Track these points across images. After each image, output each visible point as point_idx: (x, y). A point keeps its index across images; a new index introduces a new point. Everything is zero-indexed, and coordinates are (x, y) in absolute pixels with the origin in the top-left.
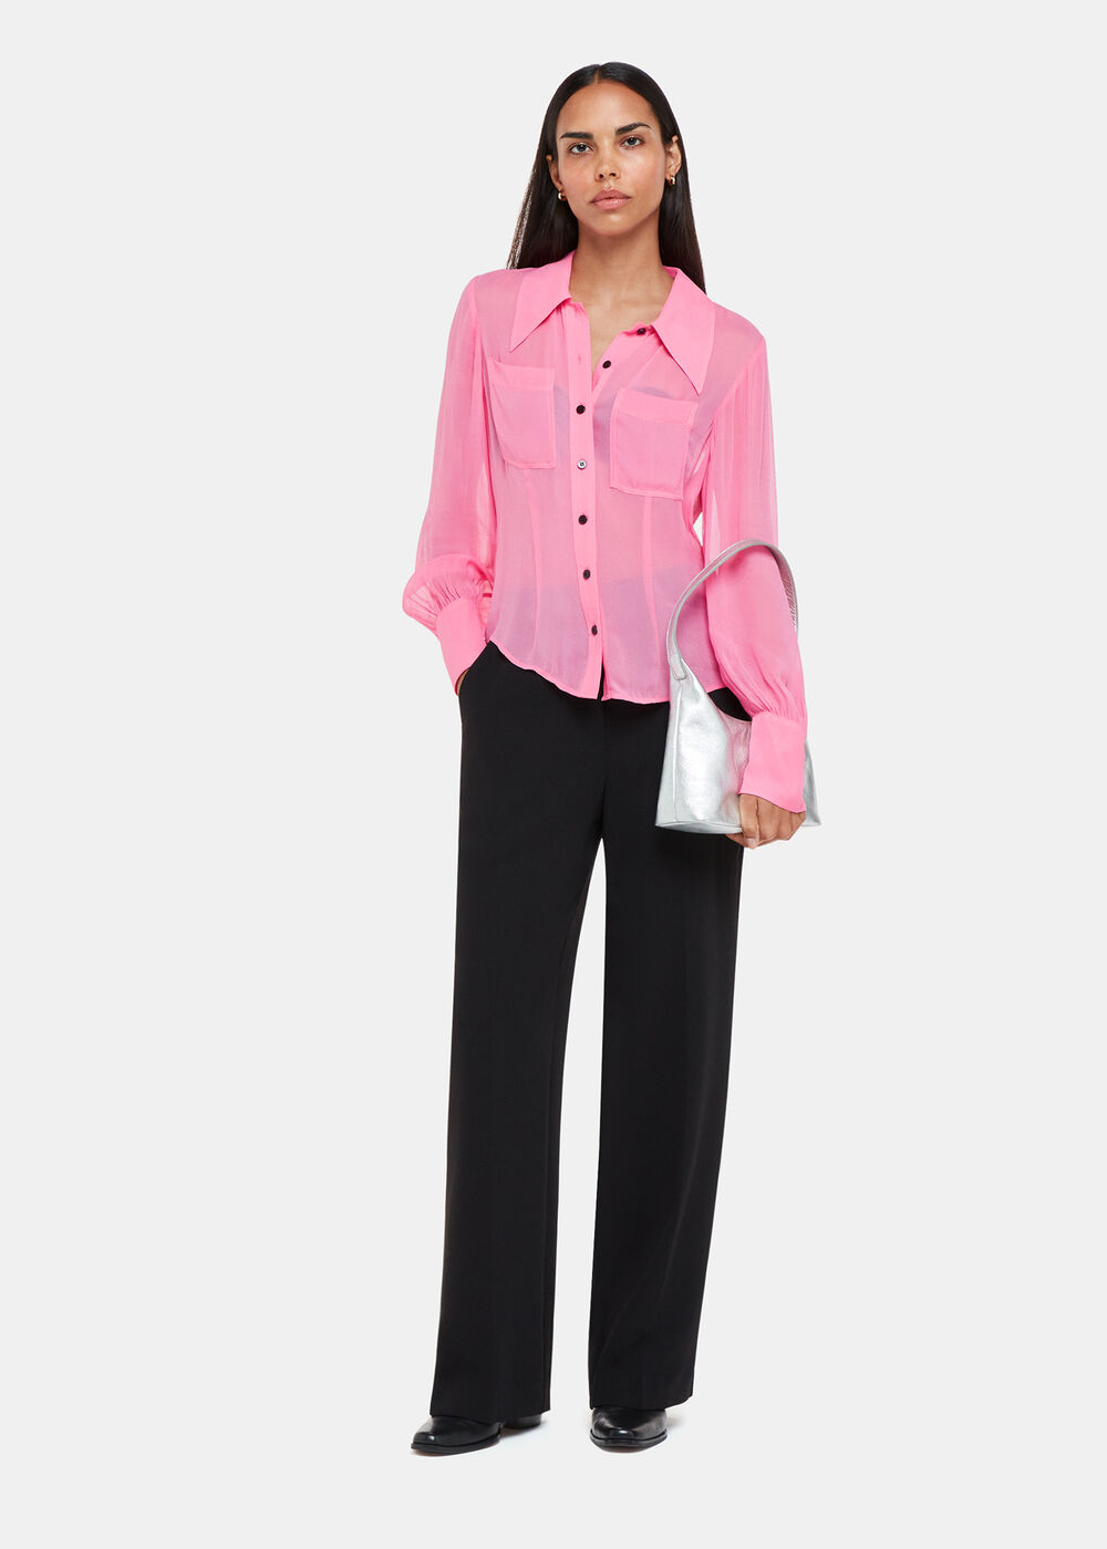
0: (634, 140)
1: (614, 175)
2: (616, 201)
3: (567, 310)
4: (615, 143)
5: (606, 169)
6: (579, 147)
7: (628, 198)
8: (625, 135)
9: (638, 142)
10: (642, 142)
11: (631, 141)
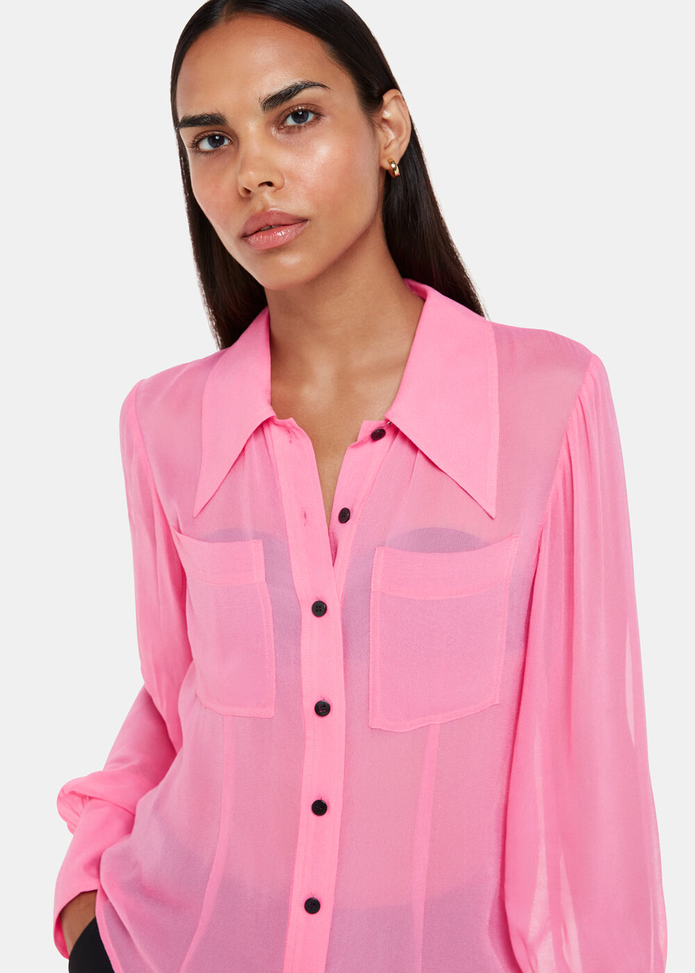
0: (306, 112)
1: (270, 184)
2: (280, 233)
3: (273, 432)
4: (269, 124)
5: (252, 177)
6: (212, 139)
7: (304, 220)
8: (286, 105)
9: (311, 117)
10: (318, 115)
11: (299, 116)
